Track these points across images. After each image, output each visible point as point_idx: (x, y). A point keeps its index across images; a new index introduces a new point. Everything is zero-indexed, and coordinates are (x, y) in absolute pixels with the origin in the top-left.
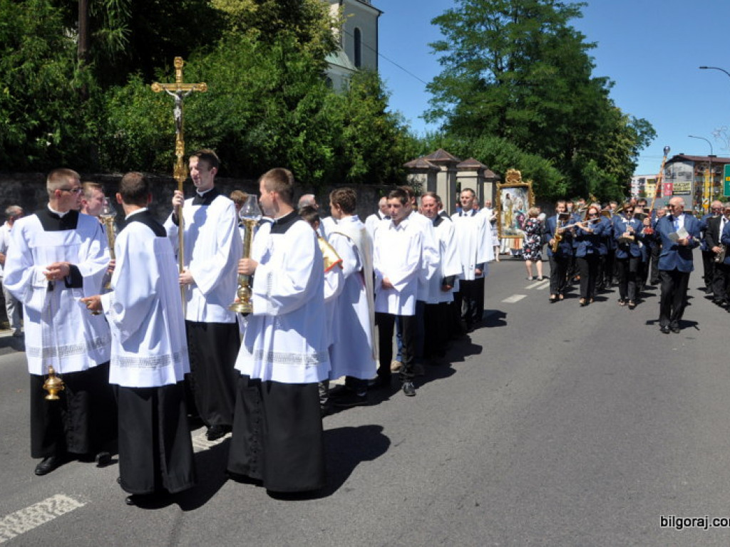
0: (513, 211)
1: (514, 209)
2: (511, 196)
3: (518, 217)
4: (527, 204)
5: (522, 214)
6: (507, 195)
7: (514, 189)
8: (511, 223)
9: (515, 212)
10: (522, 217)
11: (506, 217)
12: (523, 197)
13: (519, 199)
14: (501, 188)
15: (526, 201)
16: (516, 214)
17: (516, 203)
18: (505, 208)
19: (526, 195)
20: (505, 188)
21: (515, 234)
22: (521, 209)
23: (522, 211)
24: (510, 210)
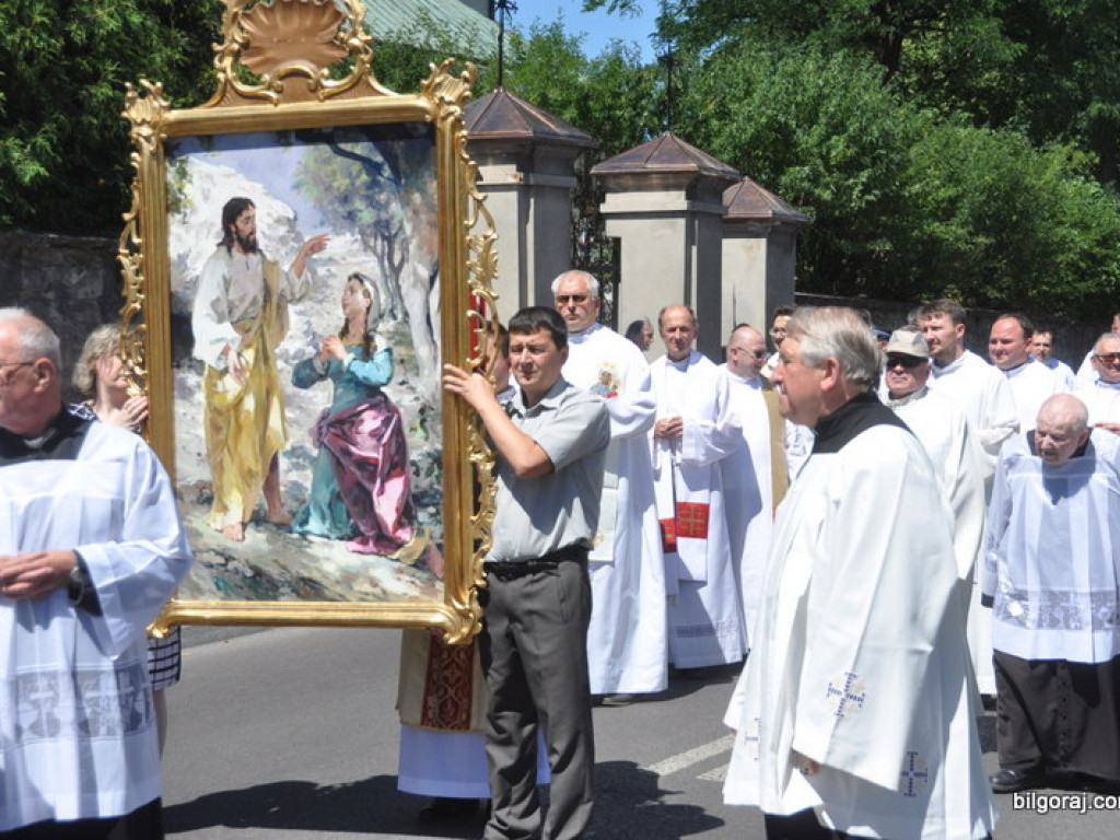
0: (284, 371)
1: (293, 344)
2: (265, 220)
3: (337, 427)
4: (420, 301)
5: (371, 393)
6: (236, 210)
7: (298, 154)
8: (271, 486)
9: (306, 376)
10: (370, 421)
11: (223, 419)
12: (384, 231)
13: (346, 251)
14: (175, 145)
15: (417, 268)
16: (322, 397)
17: (313, 291)
18: (211, 336)
19: (409, 216)
20: (209, 139)
21: (309, 588)
22: (367, 352)
23: (375, 370)
24: (264, 357)
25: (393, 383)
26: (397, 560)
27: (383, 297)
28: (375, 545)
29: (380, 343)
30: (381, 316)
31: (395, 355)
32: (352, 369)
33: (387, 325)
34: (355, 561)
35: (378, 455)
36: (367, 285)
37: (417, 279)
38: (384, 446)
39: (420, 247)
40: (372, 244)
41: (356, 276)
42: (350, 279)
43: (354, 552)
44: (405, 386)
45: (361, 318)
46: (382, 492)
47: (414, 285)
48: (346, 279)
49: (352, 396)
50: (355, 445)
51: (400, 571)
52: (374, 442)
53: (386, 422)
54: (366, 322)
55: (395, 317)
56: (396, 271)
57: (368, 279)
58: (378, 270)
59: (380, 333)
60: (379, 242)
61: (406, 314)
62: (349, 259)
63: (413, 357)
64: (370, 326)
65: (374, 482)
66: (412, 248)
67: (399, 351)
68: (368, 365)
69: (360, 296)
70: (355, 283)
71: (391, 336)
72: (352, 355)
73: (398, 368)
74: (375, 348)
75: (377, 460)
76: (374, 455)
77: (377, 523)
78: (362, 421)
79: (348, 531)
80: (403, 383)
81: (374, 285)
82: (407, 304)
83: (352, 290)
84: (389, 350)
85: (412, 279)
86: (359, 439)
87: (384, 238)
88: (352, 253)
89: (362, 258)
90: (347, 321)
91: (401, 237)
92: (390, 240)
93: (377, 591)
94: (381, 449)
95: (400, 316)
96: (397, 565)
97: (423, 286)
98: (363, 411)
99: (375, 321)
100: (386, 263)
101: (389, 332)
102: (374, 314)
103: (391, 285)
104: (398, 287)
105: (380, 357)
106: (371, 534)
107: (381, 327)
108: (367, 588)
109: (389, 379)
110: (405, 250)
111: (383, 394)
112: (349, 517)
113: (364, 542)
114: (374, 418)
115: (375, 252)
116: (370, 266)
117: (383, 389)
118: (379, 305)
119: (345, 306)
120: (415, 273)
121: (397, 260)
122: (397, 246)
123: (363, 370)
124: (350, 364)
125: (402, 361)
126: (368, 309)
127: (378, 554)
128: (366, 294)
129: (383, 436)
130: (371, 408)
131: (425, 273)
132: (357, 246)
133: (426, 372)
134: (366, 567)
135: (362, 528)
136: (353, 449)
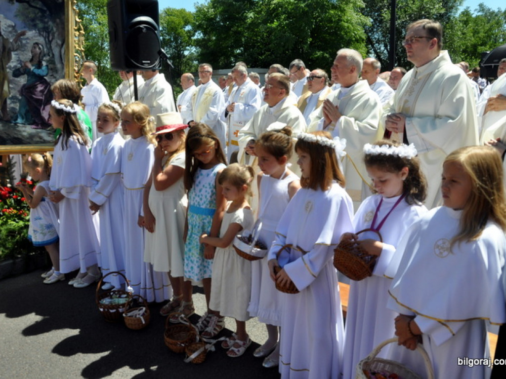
25: (48, 76)
26: (49, 130)
27: (45, 50)
28: (41, 126)
29: (44, 63)
30: (44, 55)
31: (49, 67)
32: (34, 71)
33: (47, 58)
34: (34, 131)
35: (43, 98)
36: (40, 46)
37: (58, 45)
38: (45, 95)
39: (58, 35)
40: (42, 33)
41: (37, 44)
42: (34, 44)
43: (34, 128)
44: (52, 77)
45: (38, 56)
46: (44, 109)
47: (56, 46)
48: (32, 44)
49: (34, 80)
50: (35, 95)
51: (50, 134)
52: (41, 94)
53: (45, 88)
54: (39, 57)
55: (49, 56)
56: (50, 42)
57: (40, 44)
58: (44, 42)
59: (44, 61)
60: (45, 34)
61: (53, 55)
62: (34, 38)
63: (56, 68)
64: (41, 58)
65: (41, 106)
66: (56, 35)
67: (51, 66)
68: (40, 70)
69: (37, 49)
70: (36, 45)
71: (47, 61)
72: (34, 67)
73: (50, 71)
74: (42, 65)
75: (42, 100)
76: (41, 98)
77: (42, 119)
78: (37, 88)
79: (32, 122)
80: (52, 75)
81: (42, 46)
82: (54, 52)
83: (35, 48)
84: (47, 66)
85: (56, 44)
86: (36, 93)
87: (46, 32)
88: (35, 36)
89: (39, 38)
90: (33, 57)
91: (52, 32)
92: (48, 33)
93: (42, 140)
94: (44, 96)
95: (51, 55)
96: (49, 132)
97: (59, 46)
98: (38, 84)
99: (43, 57)
100: (47, 39)
101: (47, 60)
102: (42, 55)
103: (48, 46)
104: (51, 47)
105: (44, 68)
106: (40, 122)
107: (44, 58)
108: (38, 139)
109: (47, 75)
110: (53, 36)
111: (45, 79)
112: (32, 117)
113: (37, 125)
114: (42, 87)
115: (43, 36)
116: (41, 40)
117: (45, 78)
118: (44, 52)
119: (32, 52)
120: (57, 42)
121: (50, 38)
122: (51, 35)
123: (38, 72)
124: (33, 70)
125: (52, 69)
126: (40, 53)
127: (42, 129)
128: (40, 48)
129: (44, 92)
130: (41, 83)
131: (60, 42)
132: (37, 34)
133: (60, 72)
134: (38, 133)
135: (37, 121)
136: (34, 96)
